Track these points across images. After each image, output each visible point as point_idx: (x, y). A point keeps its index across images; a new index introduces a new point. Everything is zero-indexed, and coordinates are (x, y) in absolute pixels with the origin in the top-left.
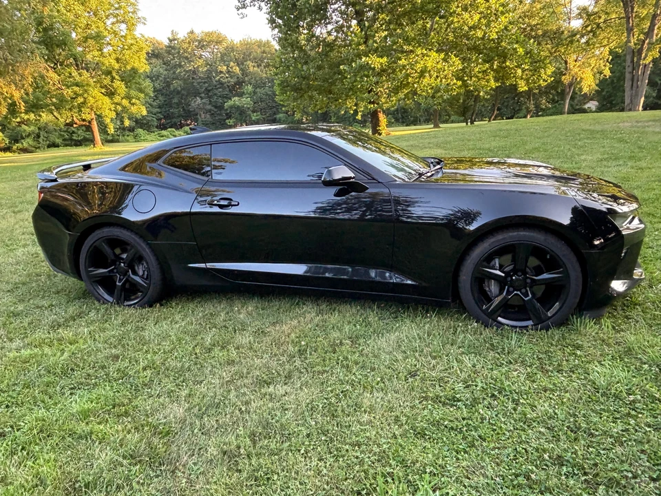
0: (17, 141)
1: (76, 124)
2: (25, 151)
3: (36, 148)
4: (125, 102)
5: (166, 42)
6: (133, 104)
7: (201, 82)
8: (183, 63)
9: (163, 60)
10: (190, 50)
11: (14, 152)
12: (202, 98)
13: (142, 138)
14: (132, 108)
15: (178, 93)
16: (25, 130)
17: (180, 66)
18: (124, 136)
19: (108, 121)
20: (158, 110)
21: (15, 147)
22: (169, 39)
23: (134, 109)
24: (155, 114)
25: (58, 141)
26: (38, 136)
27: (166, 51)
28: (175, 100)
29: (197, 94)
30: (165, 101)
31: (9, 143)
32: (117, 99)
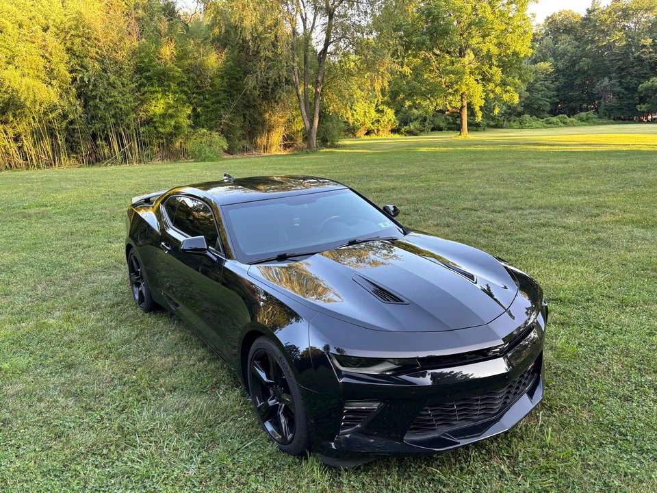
0: (406, 124)
1: (448, 111)
2: (411, 133)
3: (421, 131)
4: (498, 90)
5: (583, 14)
6: (507, 91)
7: (615, 59)
8: (597, 38)
9: (575, 36)
10: (608, 22)
11: (402, 134)
12: (610, 79)
13: (527, 124)
14: (504, 96)
15: (584, 72)
16: (414, 114)
17: (592, 41)
18: (510, 121)
19: (477, 109)
20: (555, 93)
21: (403, 129)
22: (588, 10)
23: (506, 97)
24: (550, 98)
25: (442, 125)
26: (425, 119)
27: (581, 24)
28: (578, 82)
29: (607, 73)
30: (565, 83)
31: (400, 125)
32: (491, 86)
